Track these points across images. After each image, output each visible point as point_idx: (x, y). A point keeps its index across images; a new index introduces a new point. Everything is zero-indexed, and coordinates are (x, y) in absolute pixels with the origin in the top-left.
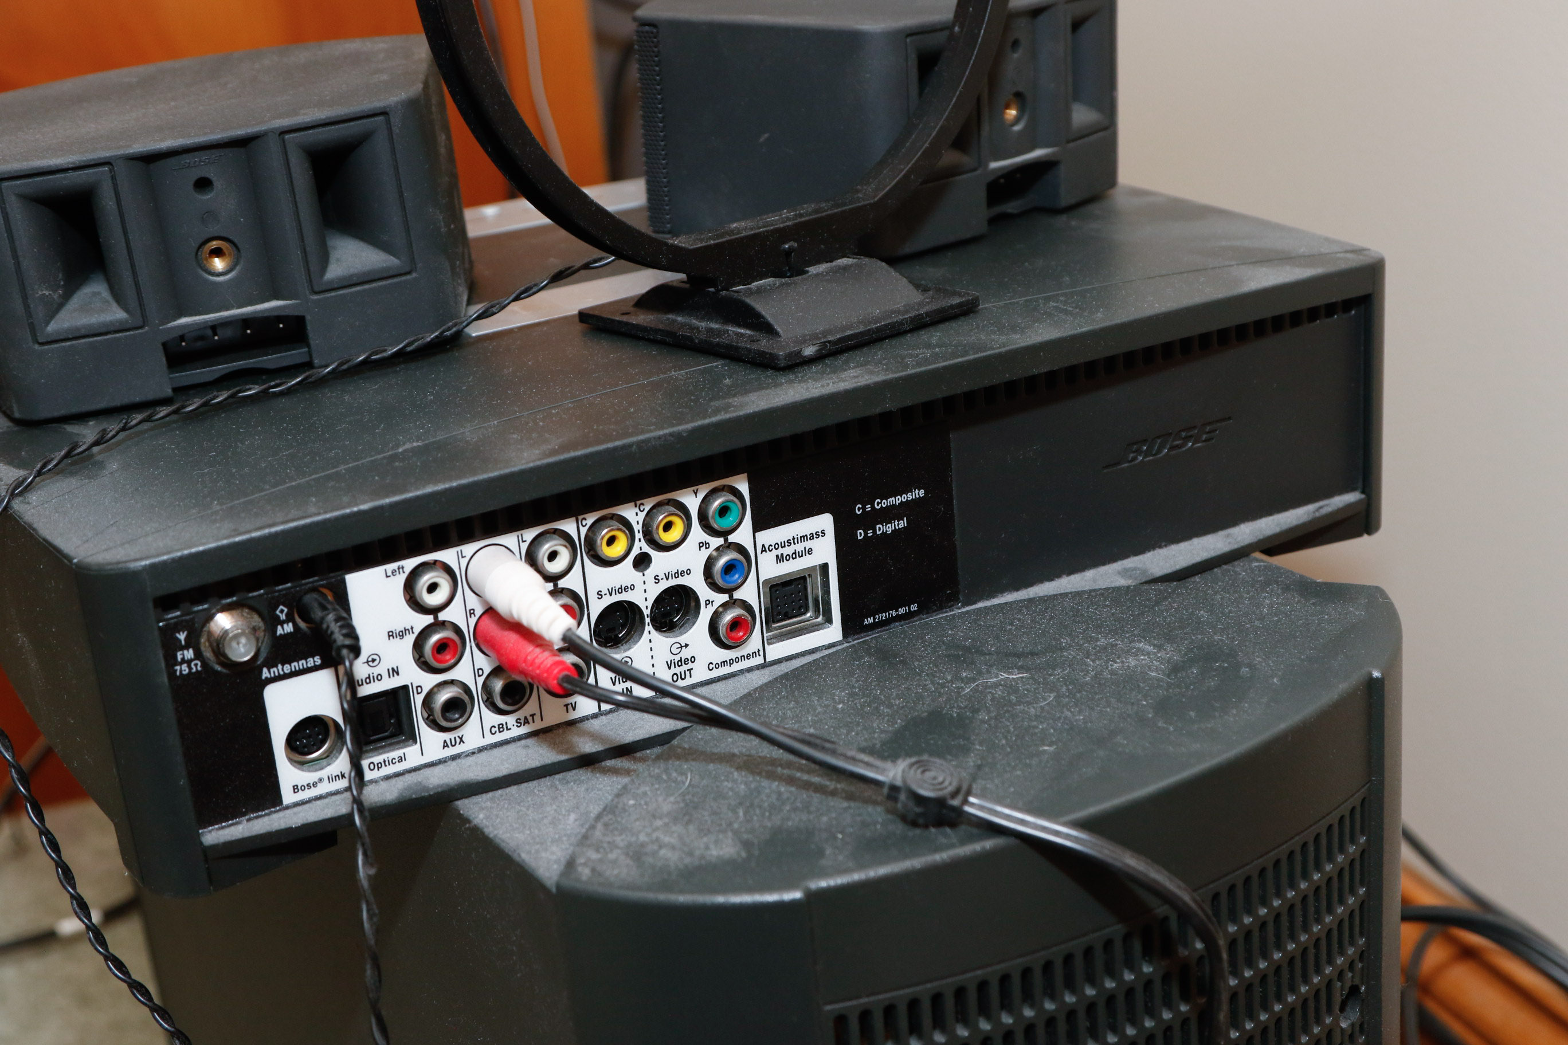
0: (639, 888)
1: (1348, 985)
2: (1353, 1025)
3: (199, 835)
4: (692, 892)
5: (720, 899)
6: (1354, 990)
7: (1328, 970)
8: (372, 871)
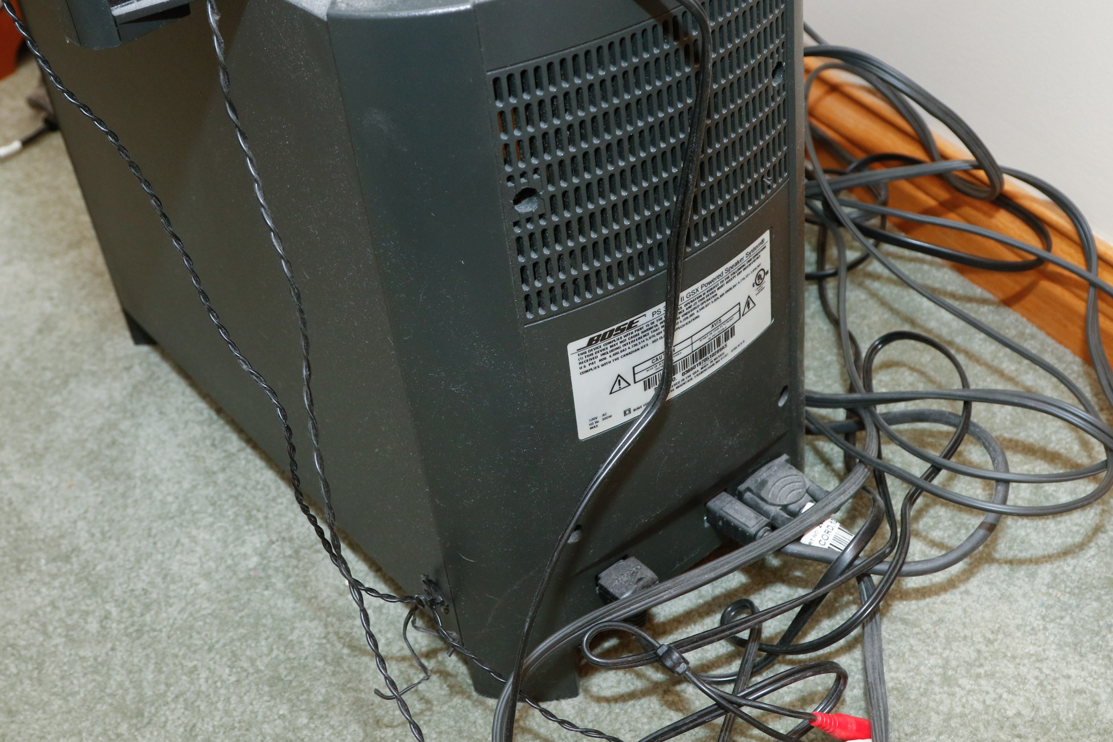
0: (376, 11)
1: (776, 61)
2: (779, 85)
3: (111, 11)
4: (407, 9)
5: (422, 13)
6: (779, 64)
7: (765, 52)
8: (217, 18)
